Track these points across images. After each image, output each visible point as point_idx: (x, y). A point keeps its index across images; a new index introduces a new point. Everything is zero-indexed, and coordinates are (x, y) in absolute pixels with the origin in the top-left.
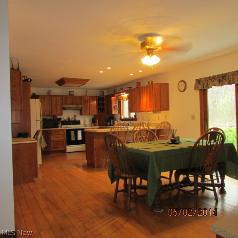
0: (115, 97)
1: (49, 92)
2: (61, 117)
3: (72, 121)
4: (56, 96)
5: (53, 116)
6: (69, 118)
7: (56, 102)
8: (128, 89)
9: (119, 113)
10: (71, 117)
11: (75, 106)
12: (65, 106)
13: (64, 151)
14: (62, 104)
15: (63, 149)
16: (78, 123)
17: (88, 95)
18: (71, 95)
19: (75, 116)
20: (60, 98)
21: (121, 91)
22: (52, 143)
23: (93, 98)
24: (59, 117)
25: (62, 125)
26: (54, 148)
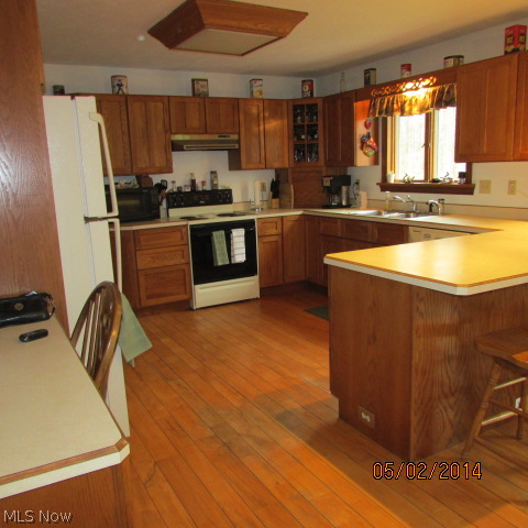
0: (367, 103)
1: (117, 82)
2: (166, 177)
3: (204, 192)
4: (145, 99)
5: (138, 178)
6: (193, 182)
7: (147, 123)
8: (451, 63)
9: (376, 162)
10: (201, 177)
11: (216, 137)
12: (179, 137)
13: (186, 305)
14: (169, 130)
15: (184, 297)
16: (224, 197)
17: (256, 95)
18: (199, 96)
19: (213, 173)
20: (160, 105)
21: (406, 75)
22: (141, 279)
23: (274, 106)
24: (156, 179)
25: (170, 206)
26: (149, 297)
